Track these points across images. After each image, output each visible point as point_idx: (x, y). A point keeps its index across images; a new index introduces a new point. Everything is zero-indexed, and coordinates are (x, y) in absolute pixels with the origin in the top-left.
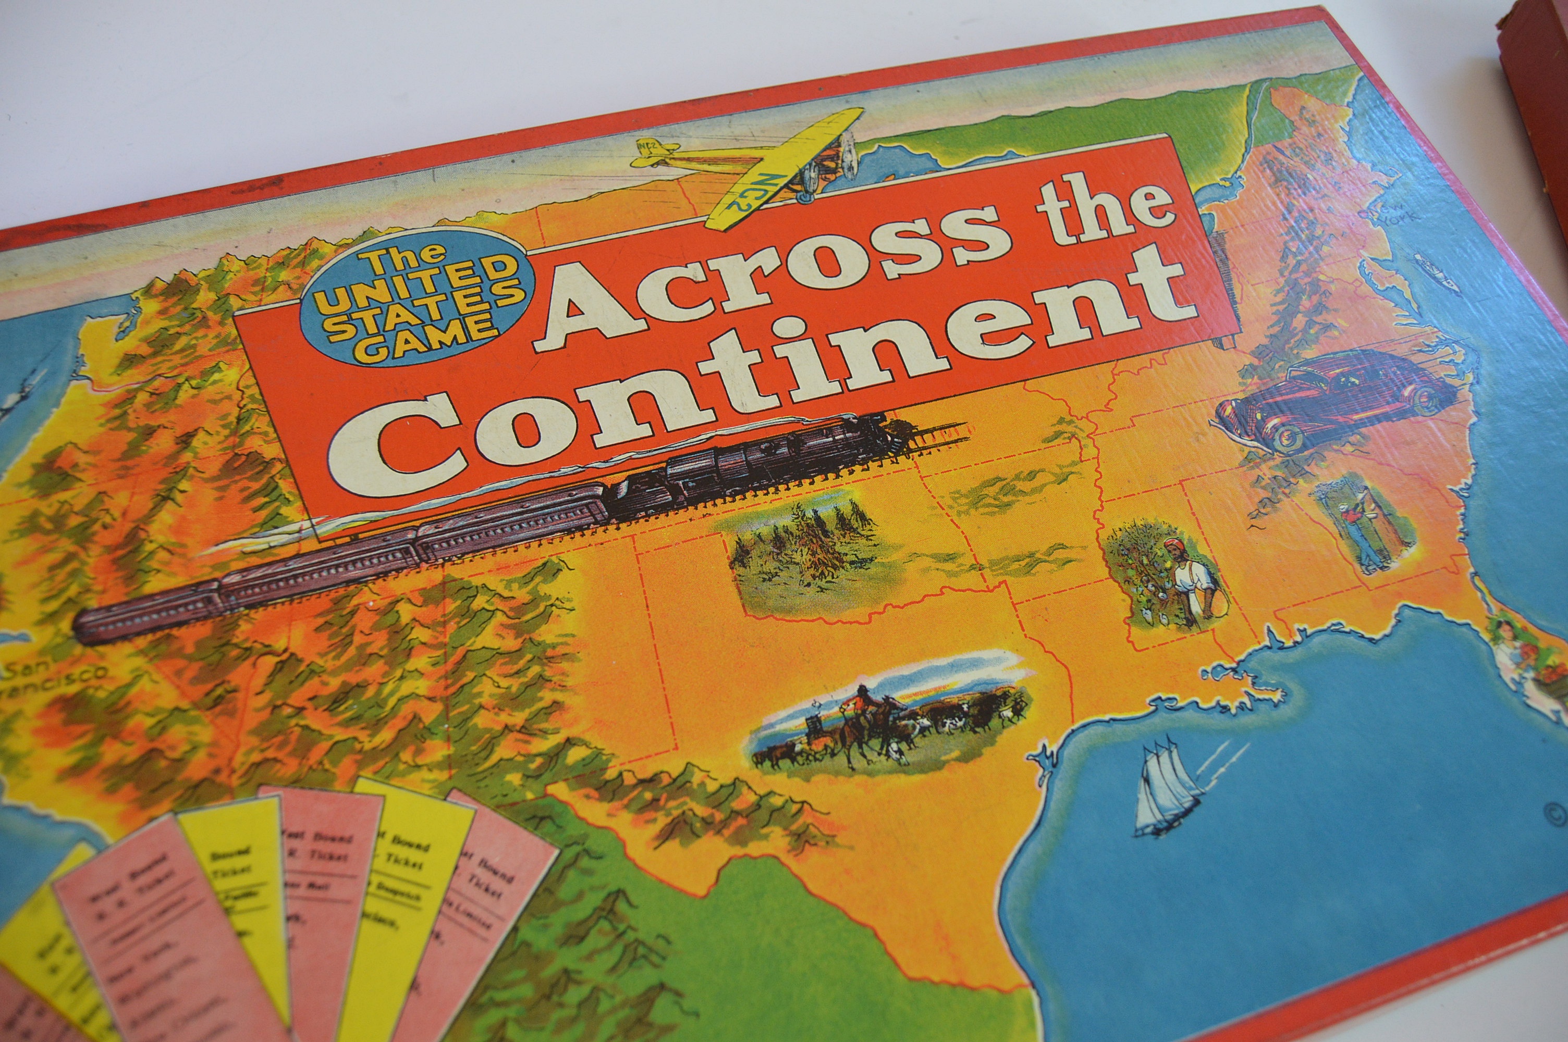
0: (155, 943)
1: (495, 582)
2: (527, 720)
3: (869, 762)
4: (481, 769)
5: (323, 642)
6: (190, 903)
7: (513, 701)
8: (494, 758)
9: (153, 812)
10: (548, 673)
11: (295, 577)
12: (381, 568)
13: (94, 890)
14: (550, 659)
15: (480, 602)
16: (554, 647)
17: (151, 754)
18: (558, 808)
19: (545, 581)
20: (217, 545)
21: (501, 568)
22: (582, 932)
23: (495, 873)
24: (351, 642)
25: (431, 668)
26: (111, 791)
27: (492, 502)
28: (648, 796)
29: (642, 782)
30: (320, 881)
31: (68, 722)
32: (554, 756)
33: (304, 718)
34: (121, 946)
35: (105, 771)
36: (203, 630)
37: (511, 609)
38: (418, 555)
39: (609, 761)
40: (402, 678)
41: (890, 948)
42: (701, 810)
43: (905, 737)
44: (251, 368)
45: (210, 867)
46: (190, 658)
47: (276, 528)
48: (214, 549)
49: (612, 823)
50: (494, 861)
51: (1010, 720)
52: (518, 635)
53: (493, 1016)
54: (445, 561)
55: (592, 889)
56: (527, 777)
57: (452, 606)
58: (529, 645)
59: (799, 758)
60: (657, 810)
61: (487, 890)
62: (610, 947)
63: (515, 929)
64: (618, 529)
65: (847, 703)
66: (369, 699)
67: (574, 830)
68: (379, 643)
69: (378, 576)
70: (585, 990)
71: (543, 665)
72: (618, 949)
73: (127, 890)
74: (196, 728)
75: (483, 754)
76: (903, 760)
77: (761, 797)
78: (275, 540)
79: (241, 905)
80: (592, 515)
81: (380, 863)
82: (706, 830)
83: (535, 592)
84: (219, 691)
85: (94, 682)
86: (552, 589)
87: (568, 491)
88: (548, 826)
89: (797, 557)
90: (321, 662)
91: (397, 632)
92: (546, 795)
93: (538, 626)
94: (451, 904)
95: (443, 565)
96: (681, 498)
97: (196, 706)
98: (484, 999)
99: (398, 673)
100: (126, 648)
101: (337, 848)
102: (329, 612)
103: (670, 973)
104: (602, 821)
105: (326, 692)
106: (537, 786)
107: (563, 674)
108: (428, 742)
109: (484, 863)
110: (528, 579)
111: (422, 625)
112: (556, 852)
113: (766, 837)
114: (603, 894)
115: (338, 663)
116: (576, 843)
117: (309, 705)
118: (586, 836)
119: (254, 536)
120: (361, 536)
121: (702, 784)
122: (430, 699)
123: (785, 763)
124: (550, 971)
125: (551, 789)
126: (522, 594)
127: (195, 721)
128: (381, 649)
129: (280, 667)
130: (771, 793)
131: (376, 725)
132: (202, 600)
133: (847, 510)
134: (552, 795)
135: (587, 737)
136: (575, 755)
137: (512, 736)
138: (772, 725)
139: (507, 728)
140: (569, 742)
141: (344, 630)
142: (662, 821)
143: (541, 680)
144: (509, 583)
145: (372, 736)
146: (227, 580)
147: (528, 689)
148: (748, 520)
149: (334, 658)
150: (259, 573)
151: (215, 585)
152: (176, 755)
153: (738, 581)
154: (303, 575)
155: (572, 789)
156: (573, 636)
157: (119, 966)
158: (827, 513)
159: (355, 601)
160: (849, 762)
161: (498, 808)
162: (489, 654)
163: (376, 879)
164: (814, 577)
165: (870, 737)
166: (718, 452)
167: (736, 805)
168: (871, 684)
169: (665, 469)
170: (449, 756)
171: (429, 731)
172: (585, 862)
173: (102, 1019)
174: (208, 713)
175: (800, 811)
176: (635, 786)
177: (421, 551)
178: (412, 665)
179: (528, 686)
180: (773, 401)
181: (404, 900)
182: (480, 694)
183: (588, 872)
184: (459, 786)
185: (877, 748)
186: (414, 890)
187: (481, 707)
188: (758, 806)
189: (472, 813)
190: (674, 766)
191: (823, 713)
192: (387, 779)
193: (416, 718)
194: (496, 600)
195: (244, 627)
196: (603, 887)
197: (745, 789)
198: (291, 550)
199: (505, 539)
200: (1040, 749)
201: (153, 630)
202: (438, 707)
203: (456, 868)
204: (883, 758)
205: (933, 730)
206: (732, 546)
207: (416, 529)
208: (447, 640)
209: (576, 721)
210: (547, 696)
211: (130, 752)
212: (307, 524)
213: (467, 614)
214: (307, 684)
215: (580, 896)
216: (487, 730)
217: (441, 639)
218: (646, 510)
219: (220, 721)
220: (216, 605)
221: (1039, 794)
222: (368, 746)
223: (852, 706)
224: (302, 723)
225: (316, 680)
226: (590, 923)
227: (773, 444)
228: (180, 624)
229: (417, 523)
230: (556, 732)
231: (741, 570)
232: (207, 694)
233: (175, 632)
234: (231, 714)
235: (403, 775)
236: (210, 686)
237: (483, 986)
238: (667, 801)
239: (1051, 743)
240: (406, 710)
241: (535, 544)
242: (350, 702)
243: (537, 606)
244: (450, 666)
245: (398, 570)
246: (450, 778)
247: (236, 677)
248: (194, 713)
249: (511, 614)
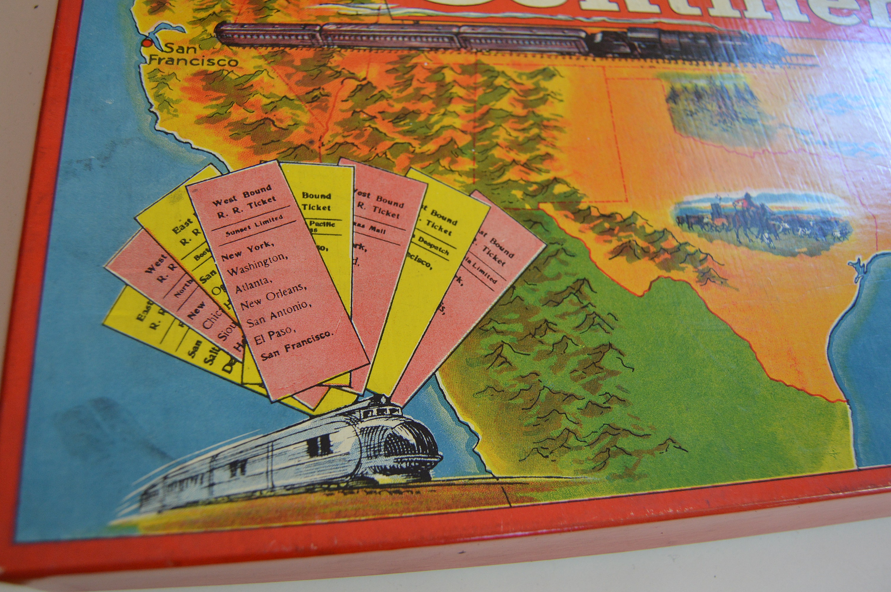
0: (259, 240)
1: (511, 72)
2: (528, 160)
3: (751, 240)
4: (495, 182)
5: (391, 79)
6: (284, 221)
7: (520, 146)
8: (505, 178)
9: (264, 157)
10: (543, 135)
11: (374, 36)
12: (433, 45)
13: (217, 198)
14: (546, 127)
15: (500, 81)
16: (548, 120)
17: (264, 121)
18: (546, 219)
19: (544, 79)
20: (321, 4)
21: (515, 65)
22: (558, 300)
23: (501, 249)
24: (410, 85)
25: (464, 113)
26: (235, 138)
27: (512, 24)
28: (607, 225)
29: (603, 216)
30: (379, 226)
31: (207, 88)
32: (546, 186)
33: (375, 123)
34: (232, 237)
35: (230, 124)
36: (309, 54)
37: (521, 91)
38: (459, 42)
39: (581, 198)
40: (444, 114)
41: (759, 358)
42: (641, 243)
43: (773, 230)
45: (301, 201)
46: (297, 68)
47: (363, 3)
48: (318, 6)
49: (582, 236)
50: (501, 241)
51: (839, 239)
52: (525, 107)
53: (496, 339)
54: (478, 51)
55: (566, 274)
56: (526, 194)
57: (481, 79)
58: (531, 115)
59: (706, 227)
60: (612, 235)
61: (495, 258)
62: (576, 313)
63: (513, 287)
64: (594, 60)
65: (738, 201)
66: (420, 122)
67: (556, 235)
68: (430, 89)
69: (431, 49)
70: (559, 337)
71: (541, 129)
72: (582, 316)
73: (241, 202)
74: (298, 112)
75: (497, 174)
76: (772, 245)
77: (681, 244)
78: (361, 11)
79: (320, 229)
80: (577, 47)
81: (422, 225)
82: (645, 256)
83: (537, 84)
84: (316, 93)
85: (227, 67)
86: (550, 85)
87: (562, 30)
88: (539, 228)
89: (709, 107)
90: (389, 92)
91: (442, 86)
92: (539, 209)
93: (538, 105)
94: (469, 262)
95: (476, 53)
96: (636, 53)
97: (299, 98)
98: (488, 327)
99: (442, 111)
100: (253, 52)
101: (393, 209)
102: (396, 62)
103: (616, 338)
104: (576, 234)
105: (391, 110)
106: (533, 201)
107: (554, 138)
108: (460, 157)
109: (494, 241)
110: (533, 75)
111: (460, 86)
112: (544, 246)
113: (683, 269)
114: (574, 279)
115: (401, 95)
116: (558, 243)
117: (378, 116)
118: (564, 240)
119: (347, 5)
120: (421, 22)
121: (643, 227)
122: (463, 132)
123: (697, 227)
124: (536, 319)
125: (542, 206)
126: (529, 84)
127: (299, 108)
128: (431, 93)
129: (360, 88)
130: (686, 243)
131: (425, 139)
132: (308, 35)
133: (741, 87)
134: (543, 210)
135: (568, 180)
136: (559, 189)
137: (517, 168)
138: (689, 203)
139: (514, 162)
140: (556, 180)
141: (407, 76)
142: (615, 243)
143: (538, 138)
144: (520, 75)
145: (422, 145)
146: (326, 27)
147: (530, 142)
148: (679, 76)
149: (398, 91)
150: (349, 28)
151: (318, 28)
152: (283, 126)
153: (671, 111)
154: (380, 36)
155: (556, 209)
156: (562, 117)
157: (231, 249)
158: (729, 85)
159: (414, 61)
160: (738, 237)
161: (505, 209)
162: (504, 114)
163: (418, 234)
164: (719, 121)
165: (752, 226)
166: (661, 32)
167: (664, 245)
168: (754, 194)
169: (626, 33)
170: (474, 170)
171: (461, 151)
172: (562, 256)
173: (216, 281)
174: (307, 105)
175: (705, 259)
176: (598, 218)
177: (462, 41)
178: (452, 108)
179: (530, 139)
180: (696, 11)
181: (437, 252)
182: (497, 137)
183: (564, 263)
184: (480, 189)
185: (756, 233)
186: (445, 247)
187: (497, 144)
188: (678, 249)
189: (488, 208)
190: (625, 212)
191: (722, 204)
192: (430, 174)
193: (452, 141)
194: (510, 82)
195: (336, 58)
196: (574, 275)
197: (670, 237)
198: (373, 20)
199: (519, 48)
200: (856, 261)
201: (273, 45)
202: (468, 138)
203: (475, 240)
204: (759, 240)
205: (791, 232)
206: (668, 90)
207: (459, 27)
208: (476, 98)
209: (561, 168)
210: (543, 149)
211: (252, 118)
212: (384, 6)
213: (490, 85)
214: (378, 103)
215: (558, 277)
216: (502, 160)
217: (472, 97)
218: (613, 54)
219: (315, 111)
220: (318, 40)
221: (855, 287)
222: (418, 150)
223: (740, 204)
224: (373, 126)
225: (384, 102)
226: (565, 295)
227: (696, 37)
228: (292, 46)
229: (460, 24)
230: (547, 172)
231: (673, 105)
232: (307, 93)
233: (287, 50)
234: (324, 109)
235: (441, 174)
236: (311, 89)
237: (488, 317)
238: (619, 231)
239: (863, 259)
240: (446, 134)
241: (538, 56)
242: (408, 121)
243: (538, 93)
244: (477, 115)
245: (446, 49)
246: (474, 183)
247: (330, 87)
248: (297, 102)
249: (521, 93)
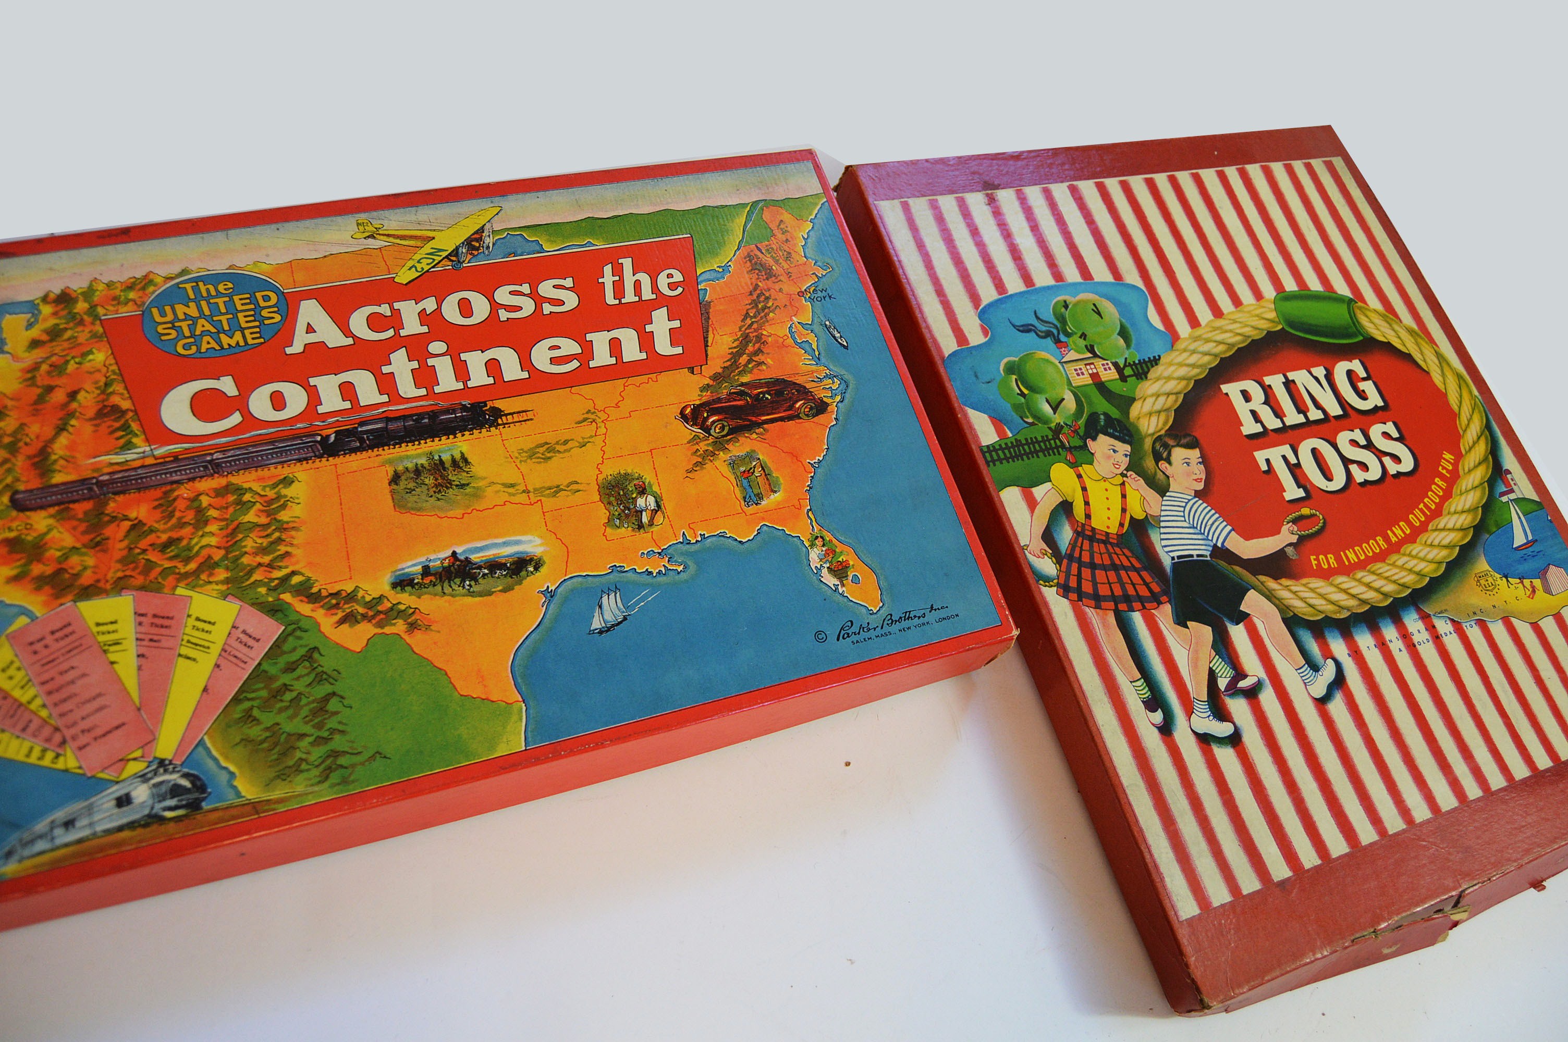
0: (66, 666)
1: (256, 487)
2: (271, 561)
3: (453, 590)
4: (244, 585)
5: (158, 514)
6: (84, 647)
7: (263, 551)
8: (252, 579)
9: (62, 601)
10: (283, 537)
11: (141, 478)
12: (191, 476)
13: (31, 639)
14: (285, 529)
15: (247, 497)
16: (287, 523)
17: (60, 571)
18: (286, 606)
19: (284, 487)
20: (94, 458)
21: (260, 479)
22: (294, 666)
23: (250, 637)
24: (174, 516)
25: (218, 531)
26: (38, 589)
27: (257, 442)
28: (334, 601)
29: (331, 594)
30: (156, 638)
31: (11, 552)
32: (285, 579)
33: (147, 555)
34: (46, 667)
35: (33, 579)
36: (88, 505)
37: (265, 502)
38: (213, 469)
39: (314, 583)
40: (202, 536)
41: (453, 681)
42: (361, 610)
43: (474, 578)
44: (112, 353)
45: (95, 629)
46: (80, 520)
47: (130, 450)
48: (93, 460)
49: (313, 614)
50: (250, 631)
51: (532, 572)
52: (268, 516)
53: (247, 705)
54: (228, 473)
55: (301, 646)
56: (269, 590)
57: (232, 498)
58: (274, 521)
59: (417, 587)
60: (338, 609)
61: (245, 645)
62: (308, 674)
63: (259, 664)
64: (328, 460)
65: (445, 559)
66: (183, 547)
67: (293, 617)
68: (190, 517)
69: (190, 480)
70: (294, 694)
71: (281, 532)
72: (313, 676)
73: (49, 640)
74: (86, 558)
75: (246, 577)
76: (472, 590)
77: (394, 605)
78: (129, 457)
79: (112, 649)
80: (314, 452)
81: (188, 630)
82: (363, 620)
83: (278, 493)
84: (98, 539)
85: (25, 531)
86: (288, 492)
87: (300, 438)
88: (280, 615)
89: (427, 481)
90: (156, 525)
91: (200, 511)
92: (279, 599)
93: (280, 512)
94: (226, 651)
95: (227, 476)
96: (365, 445)
97: (85, 546)
98: (242, 697)
99: (200, 533)
100: (43, 513)
101: (166, 622)
102: (161, 498)
103: (339, 688)
104: (307, 613)
105: (159, 542)
106: (275, 594)
107: (293, 537)
108: (216, 570)
109: (244, 632)
110: (274, 486)
111: (215, 508)
112: (284, 627)
113: (394, 624)
114: (307, 649)
115: (166, 526)
116: (294, 624)
117: (149, 548)
118: (299, 620)
119: (116, 454)
120: (180, 457)
121: (363, 597)
122: (218, 547)
123: (408, 589)
124: (278, 684)
125: (282, 596)
126: (271, 494)
127: (85, 554)
128: (191, 520)
129: (133, 527)
130: (399, 603)
131: (187, 560)
132: (86, 489)
133: (458, 456)
134: (283, 600)
135: (303, 571)
136: (296, 580)
137: (262, 569)
138: (403, 569)
139: (260, 565)
140: (294, 573)
141: (170, 509)
142: (340, 614)
143: (279, 540)
144: (264, 488)
145: (186, 565)
146: (101, 478)
147: (273, 546)
148: (401, 459)
149: (164, 524)
150: (120, 475)
151: (94, 481)
152: (74, 572)
153: (392, 492)
154: (146, 477)
155: (293, 597)
156: (299, 518)
157: (46, 676)
158: (446, 457)
159: (176, 494)
160: (443, 589)
161: (253, 605)
162: (251, 525)
163: (186, 638)
164: (435, 492)
165: (455, 578)
166: (388, 420)
167: (380, 608)
168: (459, 550)
169: (356, 428)
170: (227, 578)
171: (217, 564)
172: (298, 633)
173: (38, 702)
174: (93, 550)
175: (413, 613)
176: (327, 597)
177: (214, 467)
178: (209, 528)
179: (272, 543)
180: (423, 392)
181: (201, 649)
182: (245, 546)
183: (299, 638)
184: (232, 592)
185: (458, 583)
186: (206, 644)
187: (246, 553)
188: (391, 609)
189: (239, 606)
190: (349, 587)
191: (431, 564)
192: (193, 588)
193: (210, 557)
194: (256, 496)
195: (112, 505)
196: (306, 646)
197: (385, 601)
198: (138, 463)
199: (263, 463)
200: (545, 588)
201: (59, 503)
202: (222, 552)
203: (230, 634)
204: (461, 588)
205: (489, 575)
206: (391, 473)
207: (212, 454)
208: (228, 517)
209: (297, 563)
210: (283, 549)
211: (48, 570)
212: (148, 449)
213: (239, 502)
214: (148, 537)
215: (294, 649)
216: (249, 565)
217: (225, 516)
218: (344, 450)
219: (99, 555)
220: (95, 491)
221: (542, 610)
222: (183, 571)
223: (447, 561)
224: (146, 557)
225: (153, 535)
226: (299, 663)
227: (421, 416)
228: (74, 502)
229: (212, 451)
230: (286, 567)
231: (395, 487)
232: (91, 540)
233: (71, 506)
234: (105, 551)
235: (201, 586)
236: (92, 536)
237: (241, 691)
238: (344, 604)
239: (552, 585)
240: (204, 553)
241: (280, 467)
242: (173, 547)
243: (280, 501)
244: (229, 531)
245: (201, 477)
246: (228, 589)
247: (108, 531)
248: (84, 550)
249: (265, 504)
